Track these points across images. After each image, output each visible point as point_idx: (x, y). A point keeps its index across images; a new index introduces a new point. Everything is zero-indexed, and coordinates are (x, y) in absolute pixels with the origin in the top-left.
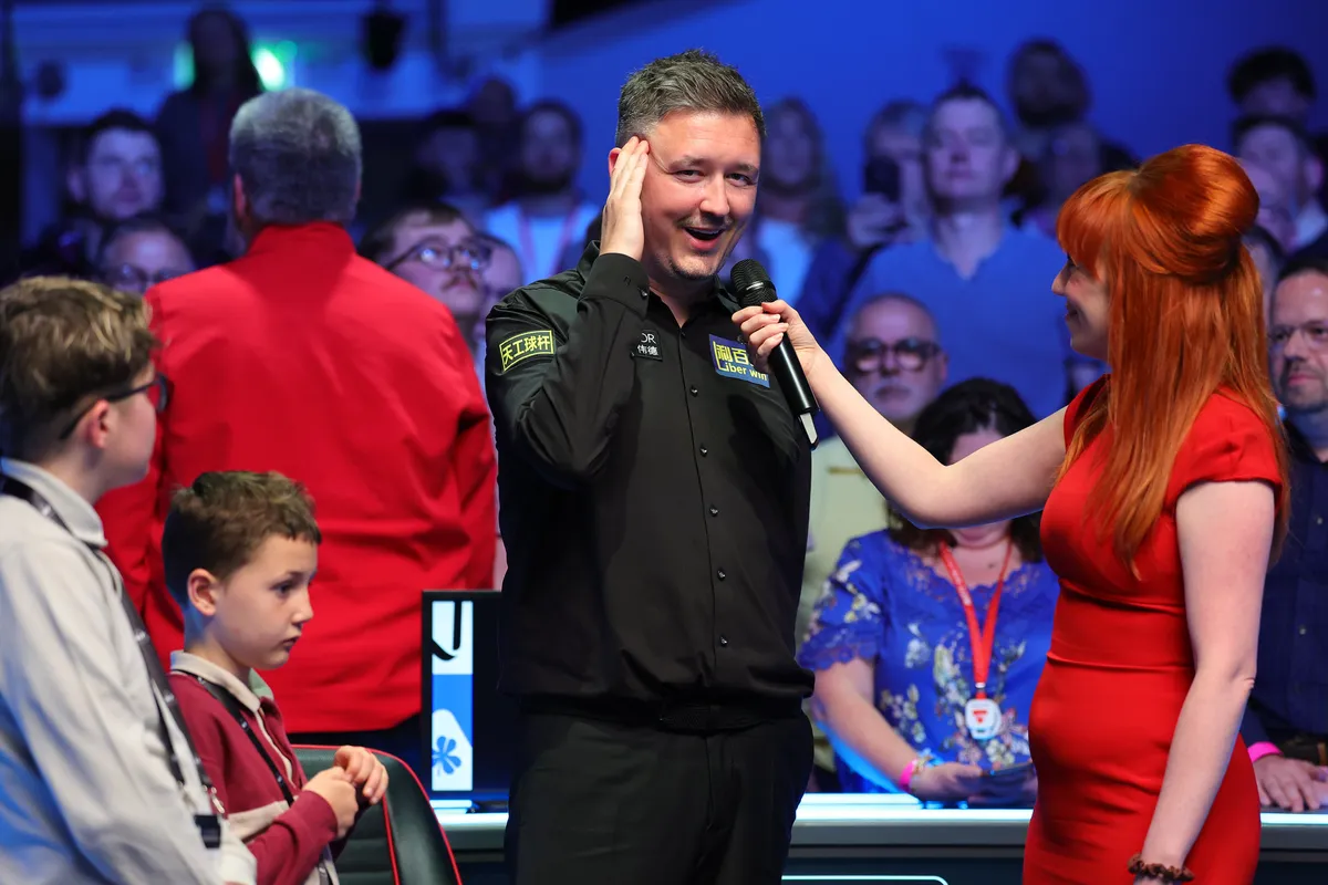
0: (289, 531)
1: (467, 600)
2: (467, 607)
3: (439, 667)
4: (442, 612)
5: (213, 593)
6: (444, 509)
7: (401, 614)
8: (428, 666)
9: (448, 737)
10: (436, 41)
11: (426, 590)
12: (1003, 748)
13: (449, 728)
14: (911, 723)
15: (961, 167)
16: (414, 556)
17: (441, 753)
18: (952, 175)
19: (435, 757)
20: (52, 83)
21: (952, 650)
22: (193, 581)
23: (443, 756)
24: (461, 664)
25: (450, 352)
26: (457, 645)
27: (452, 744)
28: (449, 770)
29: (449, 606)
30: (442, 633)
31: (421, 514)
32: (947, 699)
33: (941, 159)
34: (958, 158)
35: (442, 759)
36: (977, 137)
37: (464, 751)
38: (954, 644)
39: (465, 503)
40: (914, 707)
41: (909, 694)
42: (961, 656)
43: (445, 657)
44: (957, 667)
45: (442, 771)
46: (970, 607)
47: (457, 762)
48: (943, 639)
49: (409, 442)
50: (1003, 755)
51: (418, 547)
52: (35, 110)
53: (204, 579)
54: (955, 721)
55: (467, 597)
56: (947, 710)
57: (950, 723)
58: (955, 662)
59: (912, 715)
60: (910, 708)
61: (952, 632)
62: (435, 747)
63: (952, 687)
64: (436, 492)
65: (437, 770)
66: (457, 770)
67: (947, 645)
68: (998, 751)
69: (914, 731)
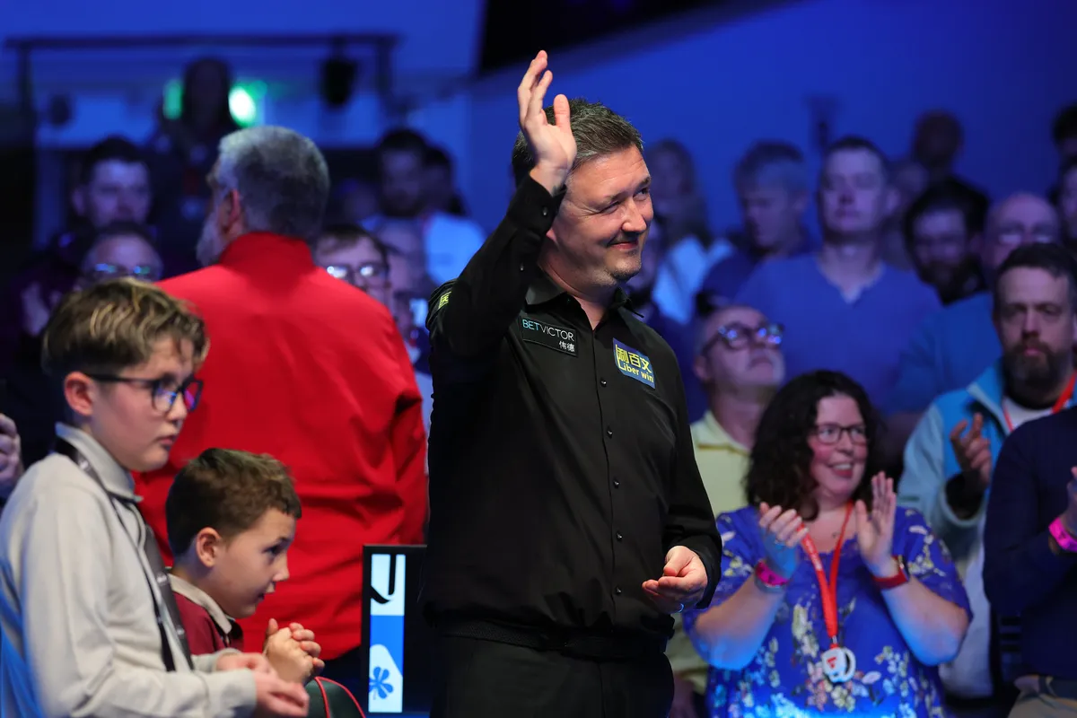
0: (285, 506)
1: (401, 553)
2: (401, 560)
3: (376, 609)
4: (380, 563)
5: (215, 549)
6: (381, 476)
7: (346, 564)
8: (367, 608)
9: (383, 667)
10: (383, 85)
11: (367, 545)
12: (845, 692)
13: (383, 659)
14: (769, 670)
15: (848, 208)
16: (355, 515)
17: (376, 681)
18: (841, 214)
19: (371, 684)
20: (62, 113)
21: (807, 609)
22: (203, 536)
23: (378, 683)
24: (395, 606)
25: (390, 346)
26: (391, 590)
27: (386, 674)
28: (383, 695)
29: (386, 558)
30: (379, 581)
31: (363, 480)
32: (801, 651)
33: (832, 200)
34: (846, 200)
35: (377, 686)
36: (862, 181)
37: (396, 679)
38: (809, 604)
39: (400, 474)
40: (773, 657)
41: (771, 646)
42: (813, 615)
43: (382, 601)
44: (810, 624)
45: (378, 697)
46: (821, 572)
47: (390, 688)
48: (800, 599)
49: (355, 420)
50: (845, 699)
51: (361, 509)
52: (47, 135)
53: (211, 537)
54: (807, 670)
55: (400, 551)
56: (801, 661)
57: (803, 671)
58: (809, 619)
59: (771, 664)
60: (770, 658)
61: (807, 594)
62: (372, 676)
63: (806, 640)
64: (376, 462)
65: (373, 696)
66: (390, 696)
67: (803, 605)
68: (841, 695)
69: (771, 677)
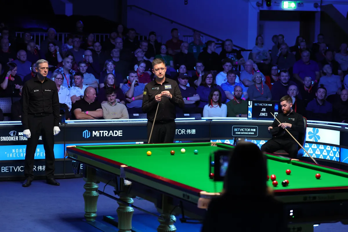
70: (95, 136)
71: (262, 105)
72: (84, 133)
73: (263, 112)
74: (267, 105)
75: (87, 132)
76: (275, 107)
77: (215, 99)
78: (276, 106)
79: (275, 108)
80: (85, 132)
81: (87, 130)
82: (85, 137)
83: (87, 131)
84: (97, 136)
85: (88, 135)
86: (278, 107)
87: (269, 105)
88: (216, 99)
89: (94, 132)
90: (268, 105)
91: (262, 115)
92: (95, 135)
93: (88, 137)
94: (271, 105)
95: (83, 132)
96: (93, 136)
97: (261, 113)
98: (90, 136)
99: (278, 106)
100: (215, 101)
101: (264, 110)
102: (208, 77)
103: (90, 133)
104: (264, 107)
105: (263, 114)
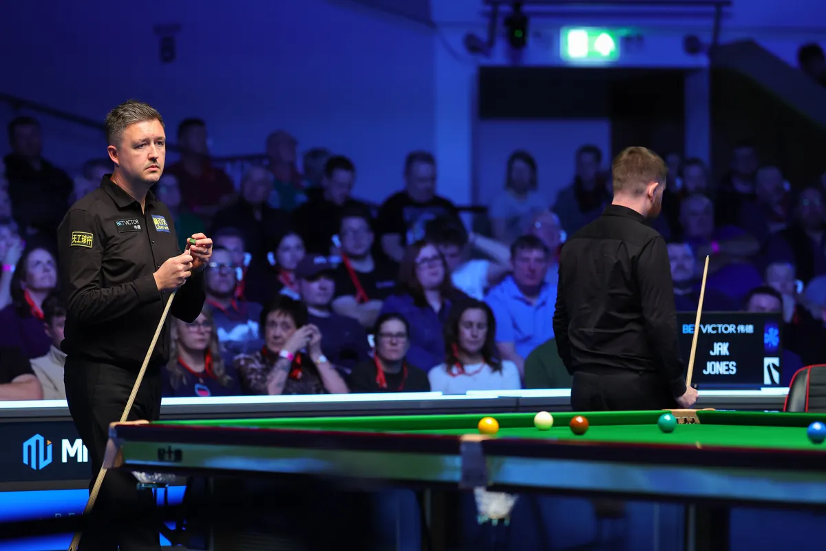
70: (73, 460)
71: (713, 329)
72: (29, 447)
73: (720, 358)
74: (731, 328)
75: (37, 442)
76: (766, 335)
77: (471, 343)
78: (771, 330)
79: (766, 341)
80: (31, 442)
81: (38, 437)
82: (34, 466)
83: (41, 439)
84: (79, 460)
85: (45, 458)
86: (778, 335)
87: (741, 328)
88: (475, 343)
89: (65, 443)
90: (736, 330)
91: (716, 372)
92: (72, 455)
93: (43, 464)
94: (749, 329)
95: (26, 445)
96: (64, 460)
97: (709, 365)
98: (53, 459)
99: (776, 332)
100: (472, 348)
101: (721, 348)
102: (425, 260)
103: (50, 448)
104: (721, 338)
105: (717, 364)
